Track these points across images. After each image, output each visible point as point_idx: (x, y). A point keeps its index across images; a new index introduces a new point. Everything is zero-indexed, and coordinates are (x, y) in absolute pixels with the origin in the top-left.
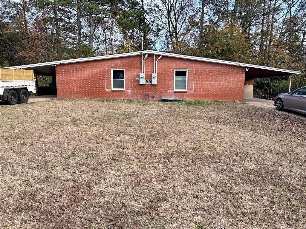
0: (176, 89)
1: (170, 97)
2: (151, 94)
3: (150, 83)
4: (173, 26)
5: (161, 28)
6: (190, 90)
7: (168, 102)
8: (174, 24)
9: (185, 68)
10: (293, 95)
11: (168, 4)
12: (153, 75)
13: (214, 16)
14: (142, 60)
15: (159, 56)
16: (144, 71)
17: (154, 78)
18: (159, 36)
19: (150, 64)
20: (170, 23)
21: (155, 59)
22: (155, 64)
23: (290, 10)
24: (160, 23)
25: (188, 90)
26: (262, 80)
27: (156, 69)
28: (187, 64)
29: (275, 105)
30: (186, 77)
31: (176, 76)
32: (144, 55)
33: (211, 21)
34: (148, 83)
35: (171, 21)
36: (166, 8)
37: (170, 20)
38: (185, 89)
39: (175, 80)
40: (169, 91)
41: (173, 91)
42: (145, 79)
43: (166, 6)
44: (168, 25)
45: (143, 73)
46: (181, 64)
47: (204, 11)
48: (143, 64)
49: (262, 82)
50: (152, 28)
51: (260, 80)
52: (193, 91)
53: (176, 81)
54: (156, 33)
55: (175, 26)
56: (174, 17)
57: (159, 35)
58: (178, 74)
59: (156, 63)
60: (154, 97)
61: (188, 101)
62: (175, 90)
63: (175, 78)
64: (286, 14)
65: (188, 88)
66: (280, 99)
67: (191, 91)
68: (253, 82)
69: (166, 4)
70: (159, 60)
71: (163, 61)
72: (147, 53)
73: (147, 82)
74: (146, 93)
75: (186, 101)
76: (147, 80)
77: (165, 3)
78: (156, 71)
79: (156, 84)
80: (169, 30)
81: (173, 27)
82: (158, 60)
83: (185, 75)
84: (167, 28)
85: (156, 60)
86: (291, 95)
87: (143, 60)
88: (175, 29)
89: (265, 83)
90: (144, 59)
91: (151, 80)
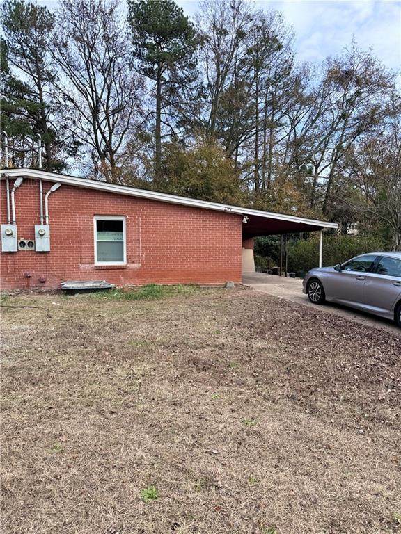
0: (99, 260)
1: (86, 281)
2: (36, 276)
3: (33, 249)
4: (104, 138)
5: (80, 140)
6: (133, 262)
7: (77, 295)
8: (107, 135)
9: (118, 213)
10: (344, 272)
11: (92, 98)
12: (37, 228)
13: (178, 127)
14: (8, 192)
15: (53, 183)
16: (14, 220)
17: (42, 235)
18: (78, 155)
19: (30, 202)
20: (98, 132)
21: (41, 190)
22: (44, 202)
23: (294, 128)
24: (78, 131)
25: (128, 262)
26: (267, 239)
27: (47, 215)
28: (124, 205)
29: (307, 293)
30: (122, 234)
31: (98, 230)
32: (12, 180)
33: (173, 135)
34: (26, 248)
35: (99, 127)
36: (89, 104)
37: (97, 127)
38: (122, 260)
39: (96, 240)
40: (82, 266)
41: (93, 266)
42: (18, 239)
43: (87, 99)
44: (93, 136)
45: (11, 223)
46: (109, 204)
47: (160, 116)
48: (11, 201)
49: (267, 244)
50: (62, 140)
51: (263, 240)
52: (140, 264)
53: (98, 242)
54: (71, 149)
55: (108, 139)
56: (105, 121)
57: (79, 153)
58: (103, 226)
59: (46, 200)
60: (43, 282)
61: (126, 290)
62: (97, 264)
63: (96, 236)
64: (290, 133)
65: (128, 259)
66: (315, 279)
67: (136, 266)
68: (252, 242)
69: (87, 96)
70: (52, 192)
71: (63, 194)
72: (19, 175)
73: (22, 244)
74: (22, 273)
75: (122, 290)
76: (22, 239)
77: (86, 94)
78: (47, 219)
79: (47, 248)
80: (97, 145)
81: (105, 140)
82: (49, 193)
83: (121, 230)
84: (92, 142)
85: (44, 194)
86: (340, 271)
87: (10, 193)
88: (109, 144)
89: (272, 245)
90: (14, 189)
91: (33, 241)
